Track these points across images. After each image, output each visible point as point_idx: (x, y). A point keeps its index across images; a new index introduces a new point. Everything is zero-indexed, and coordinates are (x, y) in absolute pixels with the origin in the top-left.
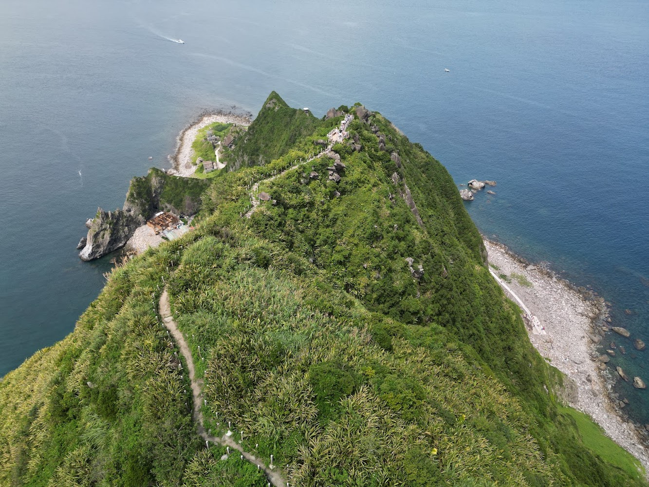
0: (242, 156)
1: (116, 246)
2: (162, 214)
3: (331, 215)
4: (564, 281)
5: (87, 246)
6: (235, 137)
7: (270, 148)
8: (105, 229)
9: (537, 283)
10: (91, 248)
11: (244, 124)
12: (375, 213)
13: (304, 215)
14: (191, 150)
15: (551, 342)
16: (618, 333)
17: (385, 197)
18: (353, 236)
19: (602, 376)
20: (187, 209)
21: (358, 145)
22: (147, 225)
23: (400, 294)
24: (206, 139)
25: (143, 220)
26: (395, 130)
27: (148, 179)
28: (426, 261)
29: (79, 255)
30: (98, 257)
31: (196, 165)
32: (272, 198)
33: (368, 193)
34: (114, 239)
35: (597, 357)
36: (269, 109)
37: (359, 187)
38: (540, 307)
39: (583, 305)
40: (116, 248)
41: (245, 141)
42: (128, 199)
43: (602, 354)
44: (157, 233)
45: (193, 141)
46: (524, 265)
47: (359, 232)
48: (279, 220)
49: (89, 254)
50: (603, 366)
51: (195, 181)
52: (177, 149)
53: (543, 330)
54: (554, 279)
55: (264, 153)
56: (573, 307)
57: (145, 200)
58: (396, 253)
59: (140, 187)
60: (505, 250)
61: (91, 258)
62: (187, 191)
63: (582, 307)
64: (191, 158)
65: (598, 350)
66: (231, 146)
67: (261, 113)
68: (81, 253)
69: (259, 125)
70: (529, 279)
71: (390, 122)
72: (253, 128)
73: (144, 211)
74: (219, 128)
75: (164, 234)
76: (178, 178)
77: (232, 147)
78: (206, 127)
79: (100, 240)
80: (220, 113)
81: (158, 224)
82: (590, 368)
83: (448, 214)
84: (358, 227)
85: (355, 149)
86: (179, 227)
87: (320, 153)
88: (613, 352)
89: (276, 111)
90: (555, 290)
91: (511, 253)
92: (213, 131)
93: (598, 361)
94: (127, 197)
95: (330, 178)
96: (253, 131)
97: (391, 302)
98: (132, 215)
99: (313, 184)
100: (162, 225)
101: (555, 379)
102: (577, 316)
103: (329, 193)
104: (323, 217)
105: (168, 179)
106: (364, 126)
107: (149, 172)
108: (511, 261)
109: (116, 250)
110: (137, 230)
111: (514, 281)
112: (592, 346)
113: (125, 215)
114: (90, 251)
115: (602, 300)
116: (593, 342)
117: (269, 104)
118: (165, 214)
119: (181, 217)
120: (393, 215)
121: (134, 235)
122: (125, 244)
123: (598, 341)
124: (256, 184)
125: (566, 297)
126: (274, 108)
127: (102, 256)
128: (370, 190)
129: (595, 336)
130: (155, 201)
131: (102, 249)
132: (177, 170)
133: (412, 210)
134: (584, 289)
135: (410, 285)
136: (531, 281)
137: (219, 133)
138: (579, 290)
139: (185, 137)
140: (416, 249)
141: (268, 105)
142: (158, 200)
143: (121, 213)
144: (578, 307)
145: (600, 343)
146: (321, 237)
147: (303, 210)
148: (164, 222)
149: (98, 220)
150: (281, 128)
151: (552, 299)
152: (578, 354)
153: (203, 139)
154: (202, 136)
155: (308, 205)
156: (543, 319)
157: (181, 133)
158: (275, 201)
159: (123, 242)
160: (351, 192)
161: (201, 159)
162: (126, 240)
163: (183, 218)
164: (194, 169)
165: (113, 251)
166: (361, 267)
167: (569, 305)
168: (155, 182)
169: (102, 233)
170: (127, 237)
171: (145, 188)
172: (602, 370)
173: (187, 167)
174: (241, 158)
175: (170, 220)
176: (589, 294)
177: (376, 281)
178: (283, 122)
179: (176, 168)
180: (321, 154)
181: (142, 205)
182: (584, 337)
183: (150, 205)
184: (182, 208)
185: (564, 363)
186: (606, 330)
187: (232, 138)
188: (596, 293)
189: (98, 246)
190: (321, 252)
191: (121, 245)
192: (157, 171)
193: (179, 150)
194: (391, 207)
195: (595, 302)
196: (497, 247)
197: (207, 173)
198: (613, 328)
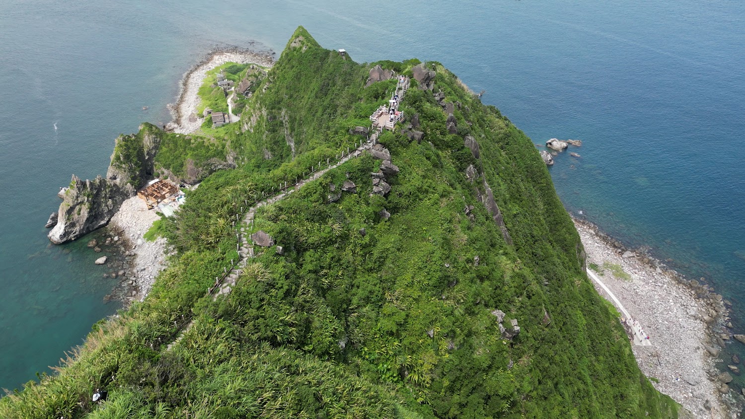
0: (259, 109)
1: (96, 224)
2: (157, 183)
3: (376, 253)
4: (671, 272)
5: (59, 224)
6: (252, 82)
7: (295, 99)
8: (82, 203)
9: (636, 275)
10: (63, 227)
11: (264, 65)
12: (446, 243)
13: (332, 258)
14: (197, 98)
15: (658, 356)
16: (741, 342)
17: (460, 212)
18: (411, 285)
19: (723, 402)
20: (189, 176)
21: (418, 132)
22: (137, 196)
23: (484, 370)
24: (216, 84)
25: (133, 190)
26: (463, 89)
27: (139, 138)
28: (521, 307)
29: (48, 236)
30: (73, 239)
31: (203, 117)
32: (275, 242)
33: (433, 209)
34: (95, 215)
35: (716, 375)
36: (295, 49)
37: (421, 200)
38: (642, 307)
39: (696, 305)
40: (96, 227)
41: (264, 90)
42: (112, 164)
43: (722, 371)
44: (150, 207)
45: (200, 86)
46: (620, 250)
47: (420, 277)
48: (286, 287)
49: (61, 236)
50: (725, 388)
51: (199, 140)
52: (179, 97)
53: (647, 340)
54: (659, 270)
55: (288, 106)
56: (683, 308)
57: (135, 165)
58: (477, 304)
59: (129, 148)
60: (595, 231)
61: (63, 241)
62: (190, 153)
63: (694, 307)
64: (197, 109)
65: (717, 365)
66: (247, 94)
67: (284, 54)
68: (50, 234)
69: (282, 70)
70: (626, 269)
71: (456, 77)
72: (274, 73)
73: (134, 178)
74: (234, 70)
75: (159, 208)
76: (178, 136)
77: (249, 95)
78: (217, 68)
79: (76, 216)
80: (234, 49)
81: (152, 195)
82: (707, 389)
83: (536, 207)
84: (420, 268)
85: (413, 138)
86: (178, 199)
87: (358, 146)
88: (736, 368)
89: (303, 52)
90: (660, 284)
91: (602, 235)
92: (225, 73)
93: (718, 381)
94: (112, 161)
95: (375, 189)
96: (274, 78)
97: (470, 386)
98: (118, 184)
99: (348, 201)
100: (156, 197)
101: (668, 413)
102: (689, 320)
103: (373, 216)
104: (362, 256)
105: (164, 137)
106: (424, 96)
107: (141, 128)
108: (603, 246)
109: (97, 229)
110: (124, 204)
111: (608, 273)
112: (710, 360)
113: (109, 184)
114: (62, 231)
115: (720, 297)
116: (711, 354)
117: (295, 42)
118: (161, 182)
119: (181, 186)
120: (472, 241)
121: (120, 209)
122: (108, 222)
123: (717, 354)
124: (251, 208)
125: (675, 294)
126: (301, 48)
127: (78, 238)
128: (436, 203)
129: (713, 347)
130: (148, 165)
131: (77, 229)
132: (178, 124)
133: (494, 218)
134: (696, 283)
135: (499, 352)
136: (629, 273)
137: (232, 76)
138: (690, 284)
139: (191, 80)
140: (506, 291)
141: (293, 45)
142: (152, 164)
143: (103, 183)
144: (690, 307)
145: (720, 357)
146: (360, 291)
147: (330, 248)
148: (159, 193)
149: (72, 191)
150: (309, 75)
151: (656, 297)
152: (693, 371)
153: (212, 84)
154: (211, 79)
155: (339, 240)
156: (646, 324)
157: (184, 75)
158: (281, 248)
159: (106, 219)
160: (407, 208)
161: (209, 109)
162: (109, 216)
163: (184, 187)
164: (200, 122)
165: (93, 231)
166: (425, 335)
167: (679, 305)
168: (147, 141)
169: (77, 208)
170: (112, 213)
171: (135, 149)
172: (723, 393)
173: (192, 119)
174: (258, 112)
175: (167, 190)
176: (703, 290)
177: (447, 355)
178: (313, 67)
179: (178, 122)
180: (361, 148)
181: (131, 170)
182: (698, 348)
183: (141, 171)
184: (182, 175)
185: (675, 384)
186: (726, 338)
187: (249, 83)
188: (712, 289)
189: (73, 225)
190: (358, 317)
191: (103, 222)
192: (151, 127)
193: (182, 97)
194: (469, 228)
195: (711, 300)
196: (585, 227)
197: (217, 128)
198: (735, 335)
